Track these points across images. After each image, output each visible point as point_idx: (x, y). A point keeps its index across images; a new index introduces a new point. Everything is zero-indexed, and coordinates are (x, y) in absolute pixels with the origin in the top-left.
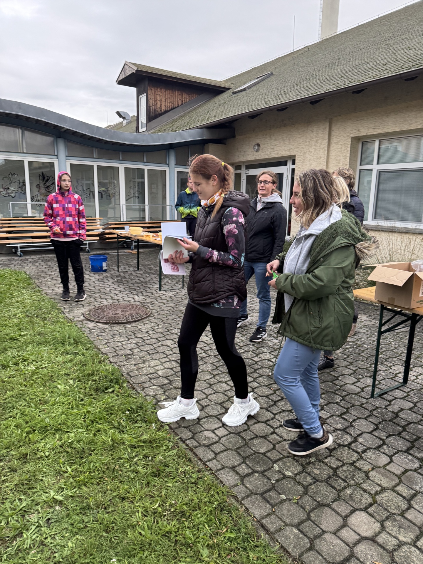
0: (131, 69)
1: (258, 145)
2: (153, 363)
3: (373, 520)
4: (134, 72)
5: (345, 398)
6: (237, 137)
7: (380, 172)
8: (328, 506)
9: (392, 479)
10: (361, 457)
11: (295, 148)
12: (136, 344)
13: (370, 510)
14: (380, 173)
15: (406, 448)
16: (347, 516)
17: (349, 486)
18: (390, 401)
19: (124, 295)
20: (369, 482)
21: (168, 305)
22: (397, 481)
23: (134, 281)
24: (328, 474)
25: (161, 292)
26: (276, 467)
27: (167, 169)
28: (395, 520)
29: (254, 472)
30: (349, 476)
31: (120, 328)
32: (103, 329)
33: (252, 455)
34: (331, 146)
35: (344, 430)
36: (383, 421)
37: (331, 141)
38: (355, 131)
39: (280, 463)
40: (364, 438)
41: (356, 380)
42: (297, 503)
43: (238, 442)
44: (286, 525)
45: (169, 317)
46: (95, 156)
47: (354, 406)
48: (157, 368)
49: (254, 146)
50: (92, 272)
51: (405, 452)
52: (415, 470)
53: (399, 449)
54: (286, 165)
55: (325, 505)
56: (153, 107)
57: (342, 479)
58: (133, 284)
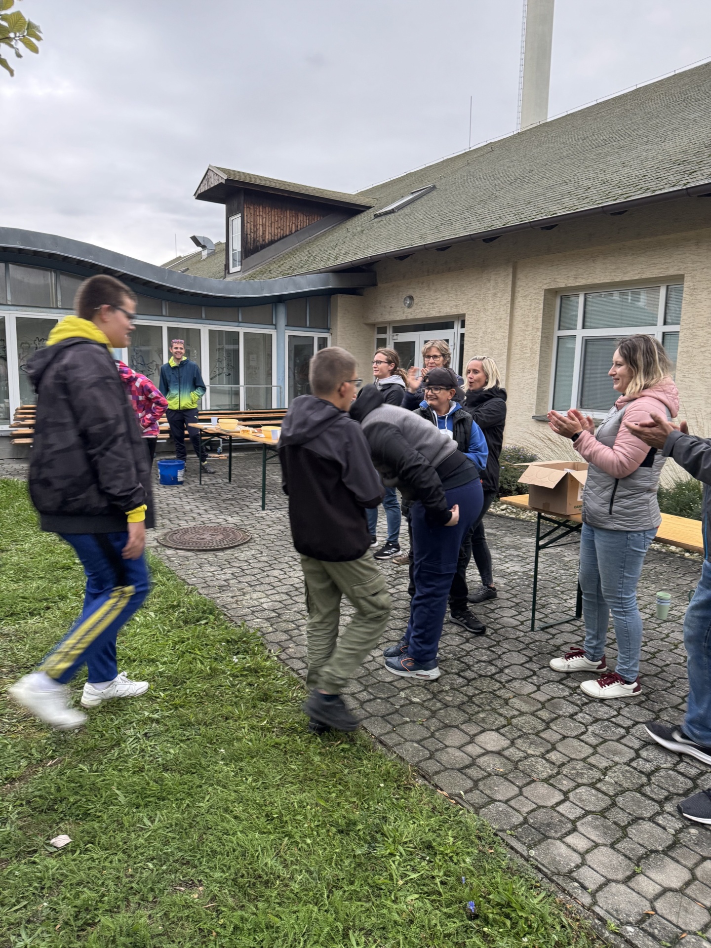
0: (217, 177)
1: (411, 298)
2: (255, 596)
3: (504, 738)
4: (223, 182)
5: (498, 631)
6: (379, 285)
7: (586, 340)
8: (457, 727)
9: (533, 706)
10: (504, 686)
11: (464, 304)
12: (232, 574)
13: (502, 731)
14: (587, 342)
15: (559, 679)
16: (475, 735)
17: (483, 711)
18: (554, 635)
19: (212, 516)
20: (507, 707)
21: (274, 528)
22: (540, 706)
23: (225, 497)
24: (462, 701)
25: (265, 512)
26: (403, 694)
27: (273, 332)
28: (528, 738)
29: (376, 698)
30: (485, 703)
31: (210, 556)
32: (186, 557)
33: (375, 684)
34: (516, 302)
35: (490, 662)
36: (540, 653)
37: (516, 294)
38: (548, 281)
39: (407, 691)
40: (512, 670)
41: (517, 613)
42: (422, 725)
43: (360, 672)
44: (406, 740)
45: (276, 543)
46: (164, 313)
47: (507, 639)
48: (262, 600)
49: (405, 299)
50: (162, 486)
51: (557, 682)
52: (564, 698)
53: (551, 679)
54: (453, 328)
55: (453, 727)
56: (252, 234)
57: (477, 705)
58: (223, 501)
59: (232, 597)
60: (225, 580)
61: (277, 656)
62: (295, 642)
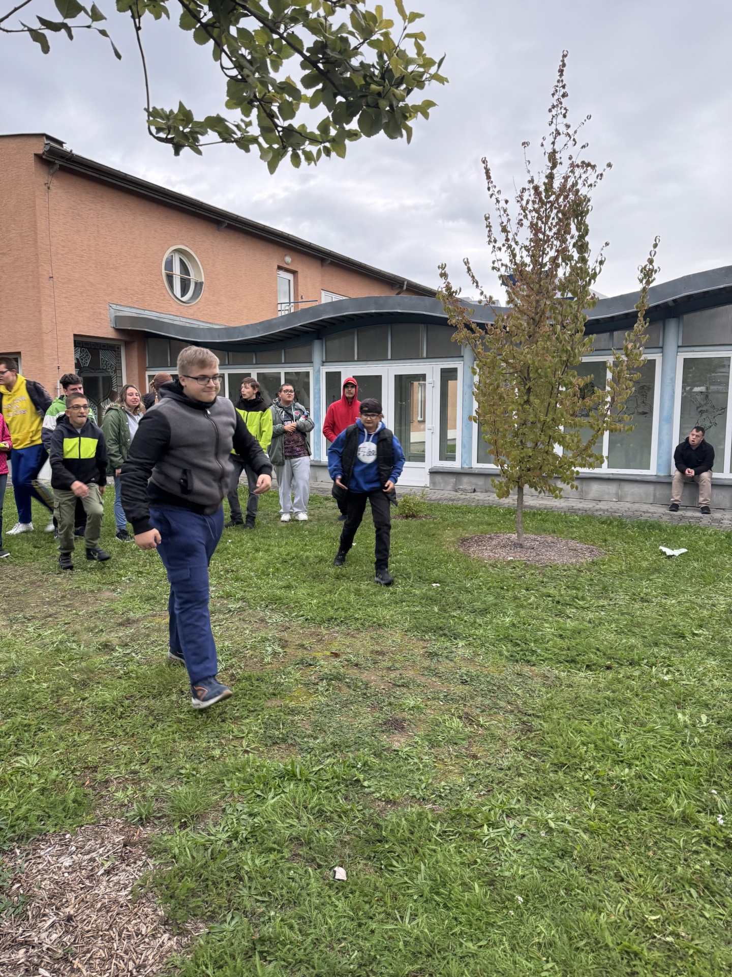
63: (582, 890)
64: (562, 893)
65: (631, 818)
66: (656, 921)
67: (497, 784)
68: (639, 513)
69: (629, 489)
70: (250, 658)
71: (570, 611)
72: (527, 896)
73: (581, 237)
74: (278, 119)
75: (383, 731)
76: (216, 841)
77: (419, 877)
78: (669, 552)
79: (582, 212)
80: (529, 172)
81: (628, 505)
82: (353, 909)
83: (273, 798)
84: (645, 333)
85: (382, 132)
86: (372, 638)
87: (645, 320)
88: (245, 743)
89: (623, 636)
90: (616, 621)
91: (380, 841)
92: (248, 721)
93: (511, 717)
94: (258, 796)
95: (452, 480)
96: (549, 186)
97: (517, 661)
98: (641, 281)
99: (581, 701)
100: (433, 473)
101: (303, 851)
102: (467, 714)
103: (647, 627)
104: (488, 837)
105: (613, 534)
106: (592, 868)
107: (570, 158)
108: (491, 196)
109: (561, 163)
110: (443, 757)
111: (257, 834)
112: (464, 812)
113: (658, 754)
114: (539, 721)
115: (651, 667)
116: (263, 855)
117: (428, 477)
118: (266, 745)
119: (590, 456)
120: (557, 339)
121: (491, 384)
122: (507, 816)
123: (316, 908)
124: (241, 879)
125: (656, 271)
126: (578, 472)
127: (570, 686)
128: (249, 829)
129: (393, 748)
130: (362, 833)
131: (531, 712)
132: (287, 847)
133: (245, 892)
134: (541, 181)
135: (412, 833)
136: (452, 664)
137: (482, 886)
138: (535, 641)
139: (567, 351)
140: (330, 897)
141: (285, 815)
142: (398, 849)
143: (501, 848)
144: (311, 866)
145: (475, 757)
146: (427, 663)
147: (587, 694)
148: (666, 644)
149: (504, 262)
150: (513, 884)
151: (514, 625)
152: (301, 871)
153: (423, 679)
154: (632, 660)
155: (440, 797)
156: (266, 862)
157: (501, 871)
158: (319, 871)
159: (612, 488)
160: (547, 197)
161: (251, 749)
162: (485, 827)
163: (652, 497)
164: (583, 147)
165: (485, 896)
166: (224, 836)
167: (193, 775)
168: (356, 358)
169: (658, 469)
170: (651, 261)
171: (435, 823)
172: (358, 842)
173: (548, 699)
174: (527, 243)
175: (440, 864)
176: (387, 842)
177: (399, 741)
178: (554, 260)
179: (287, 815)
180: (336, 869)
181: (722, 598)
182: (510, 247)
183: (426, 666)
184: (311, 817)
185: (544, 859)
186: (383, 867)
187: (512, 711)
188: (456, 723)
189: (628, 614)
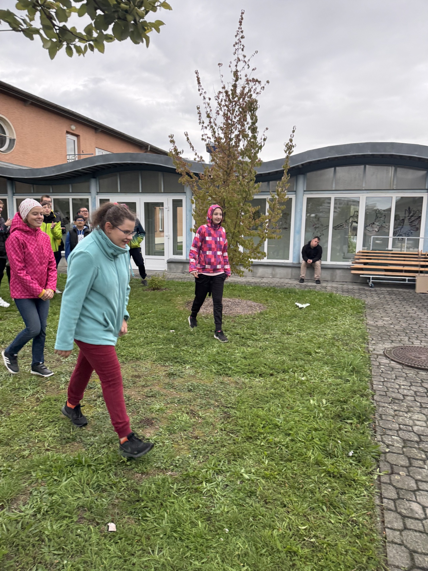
2: (417, 416)
12: (415, 392)
32: (393, 368)
48: (418, 423)
59: (395, 411)
60: (403, 395)
61: (379, 476)
62: (409, 472)
63: (263, 516)
64: (251, 519)
65: (288, 466)
66: (305, 529)
67: (211, 454)
68: (283, 284)
69: (279, 271)
70: (50, 386)
71: (249, 342)
72: (231, 525)
73: (254, 123)
74: (55, 20)
75: (139, 427)
76: (25, 516)
77: (164, 522)
78: (300, 306)
79: (254, 109)
80: (222, 82)
81: (278, 280)
82: (120, 551)
83: (66, 480)
84: (288, 183)
85: (129, 38)
86: (132, 367)
87: (288, 174)
88: (46, 444)
89: (278, 355)
90: (274, 347)
91: (138, 501)
92: (48, 428)
93: (218, 410)
94: (56, 480)
95: (181, 266)
96: (234, 91)
97: (220, 375)
98: (286, 152)
99: (257, 396)
100: (170, 262)
101: (87, 515)
102: (192, 410)
103: (291, 350)
104: (206, 490)
105: (270, 297)
106: (268, 501)
107: (246, 76)
108: (201, 94)
109: (241, 78)
110: (177, 440)
111: (55, 507)
112: (191, 475)
113: (301, 425)
114: (234, 411)
115: (294, 373)
116: (59, 521)
117: (166, 265)
118: (61, 444)
119: (259, 253)
120: (240, 184)
121: (203, 210)
122: (217, 474)
123: (95, 554)
124: (43, 541)
125: (294, 146)
126: (252, 262)
127: (251, 387)
128: (49, 504)
129: (146, 438)
130: (126, 497)
131: (229, 405)
132: (76, 514)
133: (45, 550)
134: (229, 88)
135: (159, 493)
136: (182, 380)
137: (203, 522)
138: (231, 362)
139: (246, 192)
140: (105, 544)
141: (74, 491)
142: (150, 504)
143: (214, 495)
144: (92, 524)
145: (196, 438)
146: (167, 380)
147: (260, 392)
148: (301, 359)
149: (209, 136)
150: (221, 518)
151: (218, 353)
152: (85, 529)
153: (165, 391)
154: (284, 369)
155: (176, 466)
156: (61, 526)
157: (215, 510)
158: (97, 527)
159: (269, 270)
160: (233, 98)
161: (51, 448)
162: (204, 483)
163: (290, 275)
164: (253, 70)
165: (205, 528)
166: (31, 512)
167: (9, 471)
168: (119, 191)
169: (293, 260)
170: (291, 141)
171: (173, 484)
172: (123, 503)
173: (238, 396)
174: (222, 125)
175: (177, 512)
176: (143, 501)
177: (150, 433)
178: (237, 136)
179: (75, 491)
180: (109, 524)
181: (329, 331)
182: (212, 127)
183: (166, 382)
184: (92, 491)
185: (240, 499)
186: (140, 518)
187: (219, 406)
188: (185, 417)
189: (280, 342)
